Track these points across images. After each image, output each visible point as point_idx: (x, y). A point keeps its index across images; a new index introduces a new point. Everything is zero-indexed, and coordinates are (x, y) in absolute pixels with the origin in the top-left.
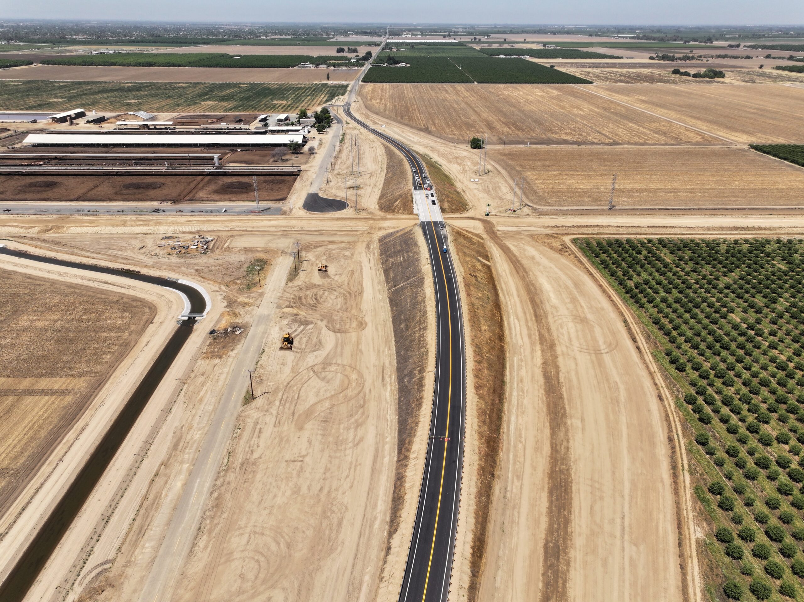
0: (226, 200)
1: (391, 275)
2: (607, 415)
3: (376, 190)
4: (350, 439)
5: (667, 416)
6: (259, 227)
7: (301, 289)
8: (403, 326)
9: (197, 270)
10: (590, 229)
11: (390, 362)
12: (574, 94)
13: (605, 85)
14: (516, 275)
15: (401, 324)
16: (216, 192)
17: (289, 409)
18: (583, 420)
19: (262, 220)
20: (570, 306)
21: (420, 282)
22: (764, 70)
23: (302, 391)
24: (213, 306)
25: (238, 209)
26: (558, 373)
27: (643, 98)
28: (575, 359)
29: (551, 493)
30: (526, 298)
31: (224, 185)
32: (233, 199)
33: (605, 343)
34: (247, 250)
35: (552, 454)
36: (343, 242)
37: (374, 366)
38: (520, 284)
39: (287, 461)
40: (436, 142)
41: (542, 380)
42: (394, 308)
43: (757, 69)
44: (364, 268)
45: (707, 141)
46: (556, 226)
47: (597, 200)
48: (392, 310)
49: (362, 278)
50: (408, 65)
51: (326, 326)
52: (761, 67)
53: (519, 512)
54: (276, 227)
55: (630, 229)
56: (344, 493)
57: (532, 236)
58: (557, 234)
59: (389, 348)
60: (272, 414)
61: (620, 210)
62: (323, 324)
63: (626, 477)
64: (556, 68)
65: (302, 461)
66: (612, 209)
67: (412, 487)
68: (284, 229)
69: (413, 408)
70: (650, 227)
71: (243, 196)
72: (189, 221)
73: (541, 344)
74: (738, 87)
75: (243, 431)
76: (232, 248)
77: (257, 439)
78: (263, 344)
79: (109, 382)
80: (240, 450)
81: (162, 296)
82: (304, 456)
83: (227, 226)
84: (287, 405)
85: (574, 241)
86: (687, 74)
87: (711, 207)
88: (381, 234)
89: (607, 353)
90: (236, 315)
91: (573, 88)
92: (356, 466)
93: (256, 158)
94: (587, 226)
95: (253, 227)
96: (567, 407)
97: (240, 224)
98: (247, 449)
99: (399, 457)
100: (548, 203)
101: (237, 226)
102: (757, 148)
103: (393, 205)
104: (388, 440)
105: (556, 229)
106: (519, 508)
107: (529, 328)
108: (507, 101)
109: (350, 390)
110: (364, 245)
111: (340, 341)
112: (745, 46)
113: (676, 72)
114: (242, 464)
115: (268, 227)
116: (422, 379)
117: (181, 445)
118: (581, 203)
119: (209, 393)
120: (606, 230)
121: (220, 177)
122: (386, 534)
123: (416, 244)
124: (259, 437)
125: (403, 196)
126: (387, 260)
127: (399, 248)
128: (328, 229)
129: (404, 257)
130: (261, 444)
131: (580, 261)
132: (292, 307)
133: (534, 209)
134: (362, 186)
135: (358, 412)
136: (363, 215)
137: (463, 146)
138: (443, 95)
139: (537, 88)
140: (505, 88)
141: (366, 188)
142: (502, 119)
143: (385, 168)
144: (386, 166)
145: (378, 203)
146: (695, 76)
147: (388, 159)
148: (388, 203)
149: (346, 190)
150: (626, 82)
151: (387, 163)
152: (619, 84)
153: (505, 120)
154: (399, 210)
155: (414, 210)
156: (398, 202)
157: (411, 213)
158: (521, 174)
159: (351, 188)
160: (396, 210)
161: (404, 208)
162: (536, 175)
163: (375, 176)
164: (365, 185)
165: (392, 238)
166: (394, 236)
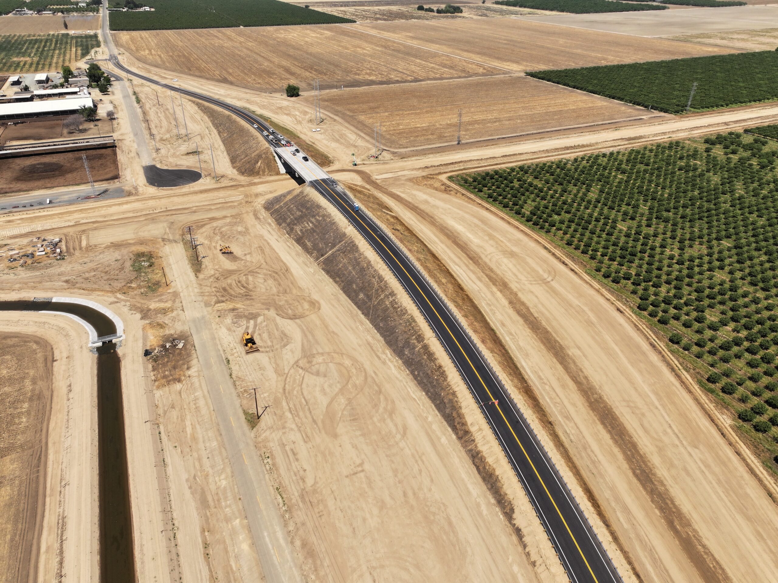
0: (39, 188)
1: (309, 244)
2: (593, 338)
3: (219, 153)
4: (394, 431)
5: (636, 326)
6: (111, 215)
7: (217, 279)
8: (361, 296)
9: (67, 281)
10: (456, 165)
11: (373, 337)
12: (345, 33)
13: (367, 23)
14: (424, 221)
15: (357, 295)
16: (18, 179)
17: (306, 417)
18: (579, 348)
19: (110, 206)
20: (491, 242)
21: (353, 247)
22: (486, 4)
23: (305, 393)
24: (124, 321)
25: (66, 198)
26: (528, 309)
27: (410, 34)
28: (532, 292)
29: (603, 423)
30: (449, 242)
31: (23, 170)
32: (49, 185)
33: (544, 271)
34: (116, 246)
35: (578, 387)
36: (225, 217)
37: (360, 346)
38: (434, 229)
39: (347, 477)
40: (247, 93)
41: (521, 321)
42: (338, 279)
43: (481, 4)
44: (269, 241)
45: (491, 72)
46: (427, 167)
47: (441, 137)
48: (336, 282)
49: (277, 254)
50: (153, 10)
51: (277, 315)
52: (484, 2)
53: (592, 451)
54: (133, 211)
55: (489, 161)
56: (430, 490)
57: (411, 180)
58: (431, 175)
59: (362, 323)
60: (292, 429)
61: (467, 143)
62: (272, 313)
63: (647, 389)
64: (310, 8)
65: (363, 471)
66: (460, 145)
67: (497, 461)
68: (144, 213)
69: (437, 380)
70: (503, 156)
71: (61, 180)
72: (9, 221)
73: (494, 284)
74: (477, 20)
75: (273, 458)
76: (96, 246)
77: (296, 463)
78: (222, 352)
79: (51, 451)
80: (286, 481)
81: (44, 323)
82: (361, 465)
83: (69, 220)
84: (301, 414)
85: (450, 178)
86: (431, 10)
87: (535, 132)
88: (261, 201)
89: (552, 280)
90: (161, 326)
91: (341, 27)
92: (420, 457)
93: (42, 131)
94: (452, 163)
95: (105, 216)
96: (558, 339)
97: (83, 215)
98: (294, 478)
99: (457, 434)
100: (401, 145)
101: (83, 218)
102: (532, 75)
103: (254, 168)
104: (430, 419)
105: (427, 170)
106: (589, 446)
107: (474, 273)
108: (285, 43)
109: (354, 378)
110: (251, 214)
111: (305, 328)
113: (421, 8)
114: (302, 497)
115: (123, 213)
116: (426, 347)
117: (210, 498)
118: (429, 142)
119: (198, 426)
120: (469, 165)
121: (10, 160)
122: (501, 516)
123: (319, 207)
124: (297, 460)
125: (264, 156)
126: (292, 229)
127: (299, 213)
128: (197, 204)
129: (312, 223)
130: (305, 467)
131: (470, 198)
132: (223, 302)
133: (394, 153)
134: (200, 150)
135: (379, 399)
136: (225, 183)
137: (278, 95)
138: (217, 42)
139: (307, 29)
140: (276, 31)
141: (206, 152)
142: (296, 63)
143: (212, 127)
144: (211, 124)
145: (234, 168)
146: (439, 11)
147: (209, 117)
148: (248, 166)
149: (184, 157)
150: (385, 20)
151: (211, 121)
152: (379, 22)
153: (300, 65)
154: (264, 172)
155: (280, 170)
156: (259, 163)
157: (278, 173)
158: (356, 119)
159: (188, 154)
160: (261, 173)
161: (268, 169)
162: (370, 118)
163: (206, 137)
164: (203, 148)
165: (282, 203)
166: (283, 201)
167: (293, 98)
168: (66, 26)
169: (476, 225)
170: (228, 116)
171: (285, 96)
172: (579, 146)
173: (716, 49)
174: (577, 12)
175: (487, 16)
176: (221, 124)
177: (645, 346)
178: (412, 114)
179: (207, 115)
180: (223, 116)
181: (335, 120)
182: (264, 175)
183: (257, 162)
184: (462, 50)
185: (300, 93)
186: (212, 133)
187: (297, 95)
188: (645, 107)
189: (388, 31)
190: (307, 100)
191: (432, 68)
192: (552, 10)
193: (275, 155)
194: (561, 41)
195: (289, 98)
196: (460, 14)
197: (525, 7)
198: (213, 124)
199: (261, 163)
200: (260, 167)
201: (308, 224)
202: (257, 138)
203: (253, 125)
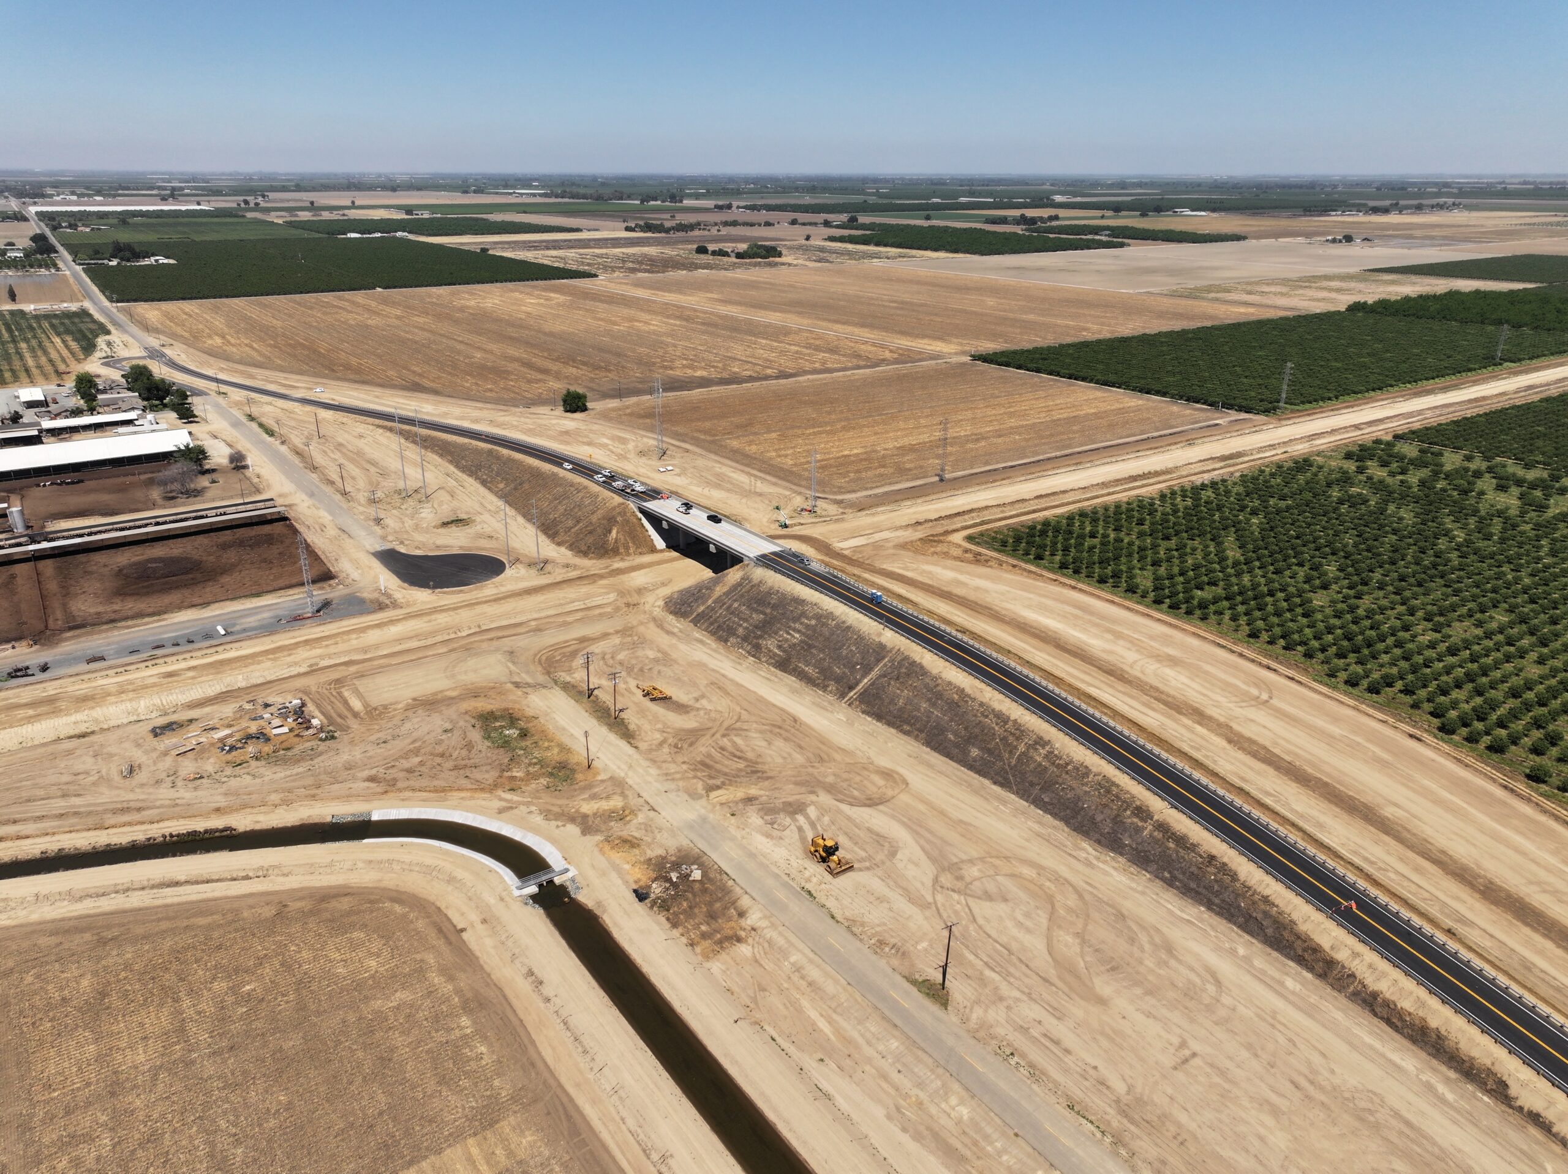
0: (180, 607)
1: (809, 670)
2: (1408, 787)
4: (1197, 980)
6: (377, 647)
7: (676, 746)
8: (975, 752)
9: (372, 779)
10: (966, 517)
11: (1040, 823)
12: (589, 296)
13: (618, 277)
14: (979, 616)
15: (965, 753)
16: (121, 593)
17: (1027, 976)
18: (1396, 805)
19: (364, 630)
20: (1121, 642)
21: (915, 670)
22: (812, 242)
23: (993, 933)
24: (553, 841)
25: (252, 621)
26: (1265, 748)
27: (716, 296)
28: (1252, 721)
29: (1527, 924)
30: (1051, 649)
31: (120, 573)
32: (197, 600)
33: (1244, 683)
34: (430, 704)
35: (1443, 870)
36: (605, 636)
37: (1027, 840)
38: (1008, 629)
39: (1175, 1068)
40: (480, 409)
41: (1270, 771)
42: (906, 727)
43: (804, 242)
44: (723, 672)
45: (906, 357)
46: (918, 523)
47: (902, 472)
48: (907, 733)
49: (755, 693)
50: (172, 261)
51: (837, 800)
52: (808, 238)
53: (1542, 971)
54: (417, 636)
55: (1017, 506)
56: (1333, 1072)
57: (904, 546)
58: (932, 535)
59: (1004, 802)
60: (1018, 1000)
61: (955, 479)
62: (824, 798)
64: (490, 252)
65: (1194, 1055)
66: (944, 484)
67: (1423, 1004)
68: (439, 638)
69: (1216, 881)
70: (1037, 497)
71: (210, 590)
72: (170, 675)
73: (1180, 713)
74: (816, 269)
75: (1023, 1056)
76: (385, 707)
77: (1070, 1057)
78: (786, 878)
80: (1077, 1093)
81: (390, 862)
82: (1183, 1044)
83: (296, 664)
84: (1012, 970)
85: (970, 539)
86: (722, 253)
87: (1058, 454)
88: (654, 602)
89: (1271, 698)
90: (630, 843)
91: (575, 287)
92: (1274, 1018)
93: (106, 498)
94: (958, 514)
95: (365, 650)
96: (1351, 793)
97: (318, 652)
98: (1087, 1083)
99: (1311, 969)
100: (840, 487)
101: (322, 657)
102: (986, 358)
103: (606, 542)
104: (1241, 951)
105: (920, 528)
106: (1534, 965)
107: (1132, 697)
108: (487, 316)
109: (1059, 897)
110: (652, 625)
111: (905, 820)
112: (738, 207)
113: (702, 250)
114: (1123, 1113)
115: (399, 641)
116: (1163, 827)
117: (955, 1143)
118: (883, 479)
119: (835, 1016)
120: (987, 516)
121: (82, 558)
122: (1486, 1098)
123: (799, 601)
124: (1068, 1051)
125: (619, 519)
126: (757, 647)
127: (757, 617)
128: (536, 616)
129: (799, 631)
130: (1094, 1063)
131: (1030, 572)
132: (718, 788)
133: (839, 502)
134: (463, 516)
135: (1129, 928)
136: (559, 575)
137: (544, 410)
139: (512, 291)
140: (453, 294)
141: (478, 519)
142: (536, 352)
143: (460, 474)
144: (452, 468)
145: (559, 544)
146: (739, 256)
147: (441, 456)
148: (590, 540)
149: (442, 531)
150: (646, 271)
151: (451, 462)
152: (640, 275)
153: (546, 354)
154: (627, 548)
155: (656, 543)
156: (614, 532)
157: (653, 550)
158: (725, 447)
159: (445, 524)
160: (622, 550)
161: (634, 543)
162: (751, 443)
163: (458, 492)
164: (467, 513)
165: (710, 602)
166: (710, 597)
167: (578, 415)
168: (13, 296)
169: (1076, 617)
170: (490, 452)
171: (559, 410)
172: (1150, 473)
173: (1251, 310)
174: (983, 255)
175: (828, 261)
176: (479, 467)
177: (1500, 793)
178: (820, 433)
179: (437, 453)
180: (478, 452)
181: (687, 451)
182: (629, 554)
183: (610, 532)
184: (829, 321)
185: (589, 405)
186: (465, 484)
187: (584, 409)
188: (1209, 405)
189: (670, 291)
190: (605, 416)
191: (797, 352)
192: (936, 250)
193: (640, 515)
194: (991, 302)
195: (569, 415)
196: (777, 259)
197: (886, 245)
198: (457, 467)
199: (618, 532)
200: (616, 539)
201: (789, 634)
202: (586, 488)
203: (560, 465)
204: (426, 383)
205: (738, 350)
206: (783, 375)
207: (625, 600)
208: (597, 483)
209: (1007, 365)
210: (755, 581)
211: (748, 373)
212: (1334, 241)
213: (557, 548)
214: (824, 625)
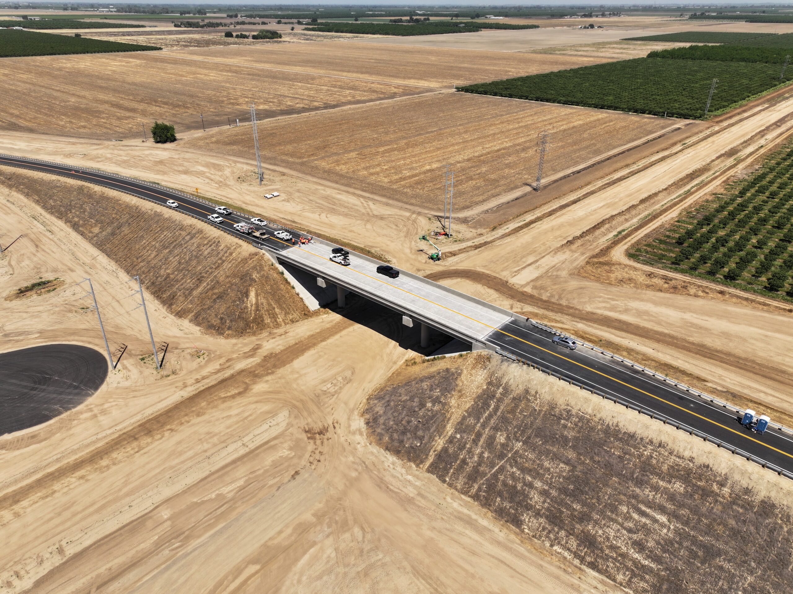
3: (105, 277)
10: (602, 229)
12: (156, 60)
13: (178, 50)
22: (295, 31)
40: (74, 144)
43: (291, 31)
45: (408, 92)
46: (569, 242)
52: (293, 29)
58: (593, 256)
61: (546, 187)
64: (84, 38)
66: (540, 191)
74: (304, 43)
85: (631, 257)
86: (243, 37)
88: (351, 418)
91: (147, 55)
94: (595, 227)
103: (243, 310)
105: (573, 247)
108: (79, 73)
110: (368, 486)
112: (241, 16)
113: (229, 35)
125: (255, 275)
133: (465, 222)
134: (48, 276)
139: (100, 58)
141: (68, 278)
142: (123, 96)
143: (48, 216)
144: (39, 209)
145: (180, 314)
146: (254, 37)
147: (27, 195)
148: (222, 307)
149: (17, 304)
150: (195, 46)
151: (37, 202)
152: (191, 48)
153: (131, 98)
154: (274, 316)
155: (307, 302)
156: (252, 294)
157: (307, 314)
158: (317, 168)
159: (22, 292)
160: (267, 320)
161: (281, 308)
163: (44, 240)
164: (55, 270)
165: (450, 429)
166: (445, 420)
167: (168, 145)
170: (81, 188)
171: (151, 142)
174: (403, 35)
175: (311, 40)
176: (69, 208)
179: (23, 193)
180: (68, 189)
181: (284, 174)
182: (278, 326)
183: (247, 295)
184: (337, 70)
185: (178, 136)
186: (54, 229)
187: (173, 139)
189: (216, 56)
190: (193, 144)
191: (328, 90)
192: (374, 34)
193: (281, 268)
194: (433, 58)
195: (160, 145)
196: (280, 39)
197: (342, 32)
198: (44, 207)
199: (257, 295)
200: (257, 304)
201: (643, 514)
202: (200, 231)
203: (163, 202)
204: (22, 123)
205: (283, 90)
206: (327, 106)
207: (303, 423)
208: (213, 224)
209: (486, 93)
210: (519, 391)
211: (301, 106)
212: (585, 28)
213: (179, 321)
214: (706, 493)
